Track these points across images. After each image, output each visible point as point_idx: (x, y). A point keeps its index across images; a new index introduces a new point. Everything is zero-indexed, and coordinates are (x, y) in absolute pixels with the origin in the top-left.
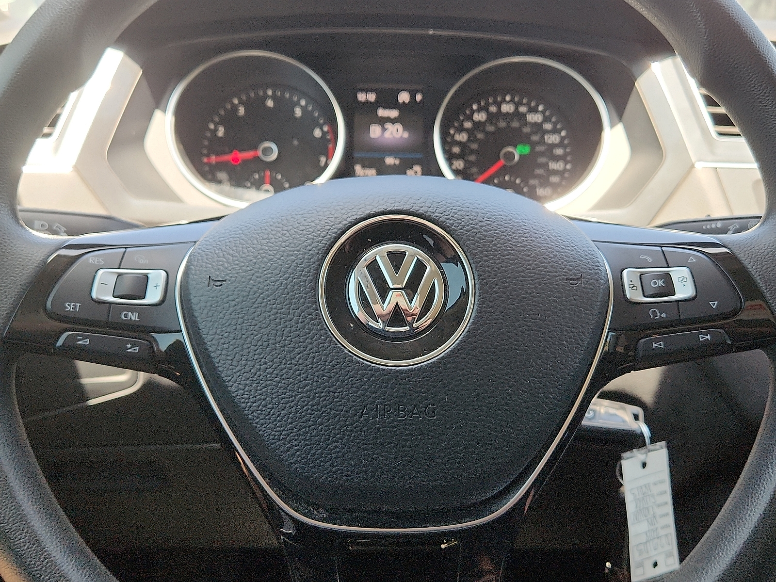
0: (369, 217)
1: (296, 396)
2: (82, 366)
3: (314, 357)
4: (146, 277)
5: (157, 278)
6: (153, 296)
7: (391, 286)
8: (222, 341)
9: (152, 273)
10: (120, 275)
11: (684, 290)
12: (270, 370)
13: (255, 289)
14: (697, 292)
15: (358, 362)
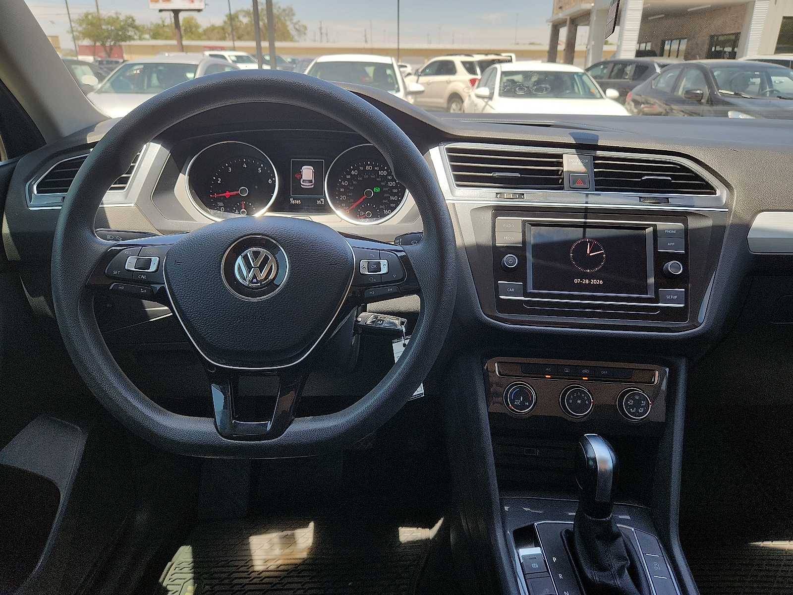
0: (245, 236)
1: (210, 312)
2: (145, 302)
3: (217, 296)
4: (151, 259)
5: (155, 261)
6: (153, 268)
7: (253, 266)
8: (179, 288)
9: (153, 258)
10: (138, 259)
11: (384, 270)
12: (199, 301)
13: (194, 266)
14: (389, 271)
15: (236, 298)
